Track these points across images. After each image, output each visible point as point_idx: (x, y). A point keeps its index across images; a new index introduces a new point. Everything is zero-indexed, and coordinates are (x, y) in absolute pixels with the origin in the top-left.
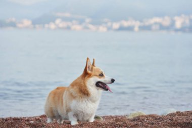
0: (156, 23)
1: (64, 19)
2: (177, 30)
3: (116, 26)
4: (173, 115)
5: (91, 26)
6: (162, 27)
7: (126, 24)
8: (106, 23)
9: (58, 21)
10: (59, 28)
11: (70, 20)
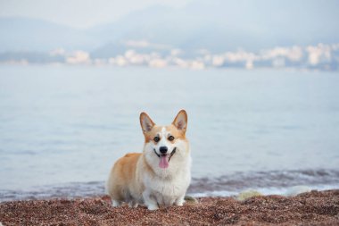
0: (279, 57)
1: (139, 51)
2: (311, 67)
3: (218, 60)
4: (306, 195)
5: (179, 61)
6: (289, 63)
7: (233, 57)
8: (203, 56)
9: (129, 54)
10: (130, 64)
11: (148, 51)
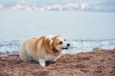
0: (71, 7)
1: (21, 4)
2: (82, 10)
3: (50, 8)
4: (79, 54)
5: (36, 8)
6: (74, 9)
7: (55, 7)
8: (44, 6)
9: (18, 5)
10: (18, 9)
11: (25, 5)
